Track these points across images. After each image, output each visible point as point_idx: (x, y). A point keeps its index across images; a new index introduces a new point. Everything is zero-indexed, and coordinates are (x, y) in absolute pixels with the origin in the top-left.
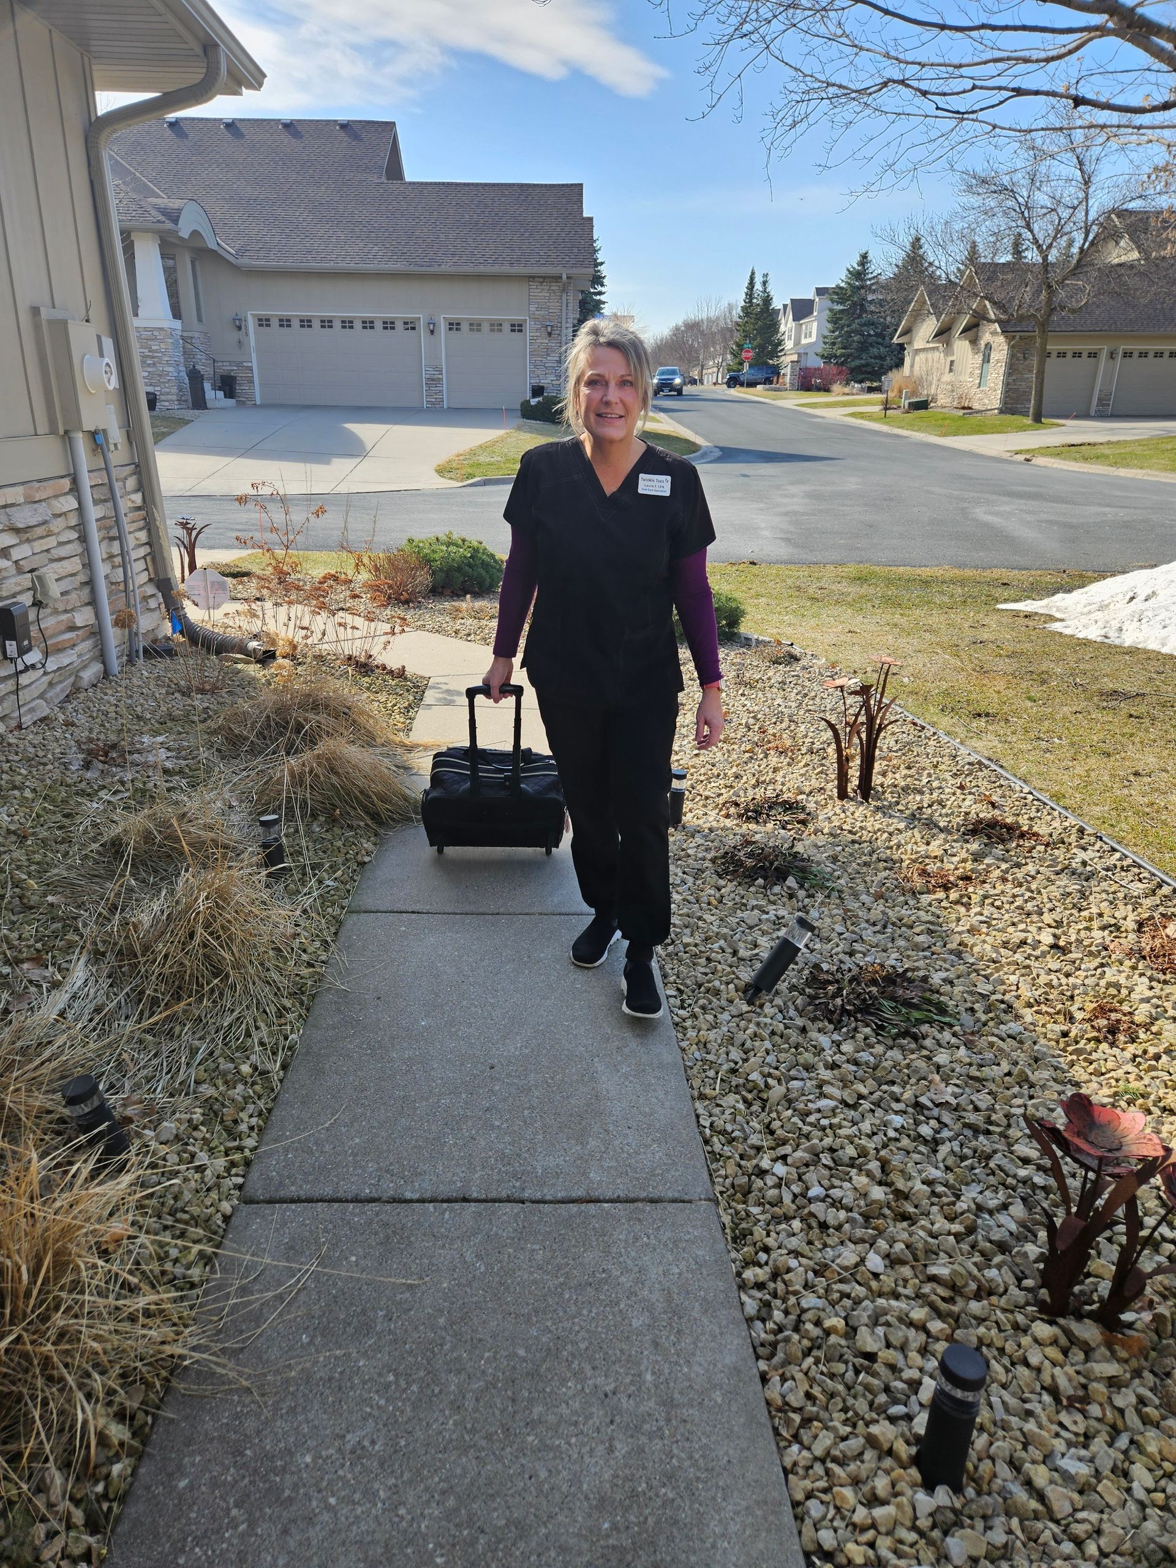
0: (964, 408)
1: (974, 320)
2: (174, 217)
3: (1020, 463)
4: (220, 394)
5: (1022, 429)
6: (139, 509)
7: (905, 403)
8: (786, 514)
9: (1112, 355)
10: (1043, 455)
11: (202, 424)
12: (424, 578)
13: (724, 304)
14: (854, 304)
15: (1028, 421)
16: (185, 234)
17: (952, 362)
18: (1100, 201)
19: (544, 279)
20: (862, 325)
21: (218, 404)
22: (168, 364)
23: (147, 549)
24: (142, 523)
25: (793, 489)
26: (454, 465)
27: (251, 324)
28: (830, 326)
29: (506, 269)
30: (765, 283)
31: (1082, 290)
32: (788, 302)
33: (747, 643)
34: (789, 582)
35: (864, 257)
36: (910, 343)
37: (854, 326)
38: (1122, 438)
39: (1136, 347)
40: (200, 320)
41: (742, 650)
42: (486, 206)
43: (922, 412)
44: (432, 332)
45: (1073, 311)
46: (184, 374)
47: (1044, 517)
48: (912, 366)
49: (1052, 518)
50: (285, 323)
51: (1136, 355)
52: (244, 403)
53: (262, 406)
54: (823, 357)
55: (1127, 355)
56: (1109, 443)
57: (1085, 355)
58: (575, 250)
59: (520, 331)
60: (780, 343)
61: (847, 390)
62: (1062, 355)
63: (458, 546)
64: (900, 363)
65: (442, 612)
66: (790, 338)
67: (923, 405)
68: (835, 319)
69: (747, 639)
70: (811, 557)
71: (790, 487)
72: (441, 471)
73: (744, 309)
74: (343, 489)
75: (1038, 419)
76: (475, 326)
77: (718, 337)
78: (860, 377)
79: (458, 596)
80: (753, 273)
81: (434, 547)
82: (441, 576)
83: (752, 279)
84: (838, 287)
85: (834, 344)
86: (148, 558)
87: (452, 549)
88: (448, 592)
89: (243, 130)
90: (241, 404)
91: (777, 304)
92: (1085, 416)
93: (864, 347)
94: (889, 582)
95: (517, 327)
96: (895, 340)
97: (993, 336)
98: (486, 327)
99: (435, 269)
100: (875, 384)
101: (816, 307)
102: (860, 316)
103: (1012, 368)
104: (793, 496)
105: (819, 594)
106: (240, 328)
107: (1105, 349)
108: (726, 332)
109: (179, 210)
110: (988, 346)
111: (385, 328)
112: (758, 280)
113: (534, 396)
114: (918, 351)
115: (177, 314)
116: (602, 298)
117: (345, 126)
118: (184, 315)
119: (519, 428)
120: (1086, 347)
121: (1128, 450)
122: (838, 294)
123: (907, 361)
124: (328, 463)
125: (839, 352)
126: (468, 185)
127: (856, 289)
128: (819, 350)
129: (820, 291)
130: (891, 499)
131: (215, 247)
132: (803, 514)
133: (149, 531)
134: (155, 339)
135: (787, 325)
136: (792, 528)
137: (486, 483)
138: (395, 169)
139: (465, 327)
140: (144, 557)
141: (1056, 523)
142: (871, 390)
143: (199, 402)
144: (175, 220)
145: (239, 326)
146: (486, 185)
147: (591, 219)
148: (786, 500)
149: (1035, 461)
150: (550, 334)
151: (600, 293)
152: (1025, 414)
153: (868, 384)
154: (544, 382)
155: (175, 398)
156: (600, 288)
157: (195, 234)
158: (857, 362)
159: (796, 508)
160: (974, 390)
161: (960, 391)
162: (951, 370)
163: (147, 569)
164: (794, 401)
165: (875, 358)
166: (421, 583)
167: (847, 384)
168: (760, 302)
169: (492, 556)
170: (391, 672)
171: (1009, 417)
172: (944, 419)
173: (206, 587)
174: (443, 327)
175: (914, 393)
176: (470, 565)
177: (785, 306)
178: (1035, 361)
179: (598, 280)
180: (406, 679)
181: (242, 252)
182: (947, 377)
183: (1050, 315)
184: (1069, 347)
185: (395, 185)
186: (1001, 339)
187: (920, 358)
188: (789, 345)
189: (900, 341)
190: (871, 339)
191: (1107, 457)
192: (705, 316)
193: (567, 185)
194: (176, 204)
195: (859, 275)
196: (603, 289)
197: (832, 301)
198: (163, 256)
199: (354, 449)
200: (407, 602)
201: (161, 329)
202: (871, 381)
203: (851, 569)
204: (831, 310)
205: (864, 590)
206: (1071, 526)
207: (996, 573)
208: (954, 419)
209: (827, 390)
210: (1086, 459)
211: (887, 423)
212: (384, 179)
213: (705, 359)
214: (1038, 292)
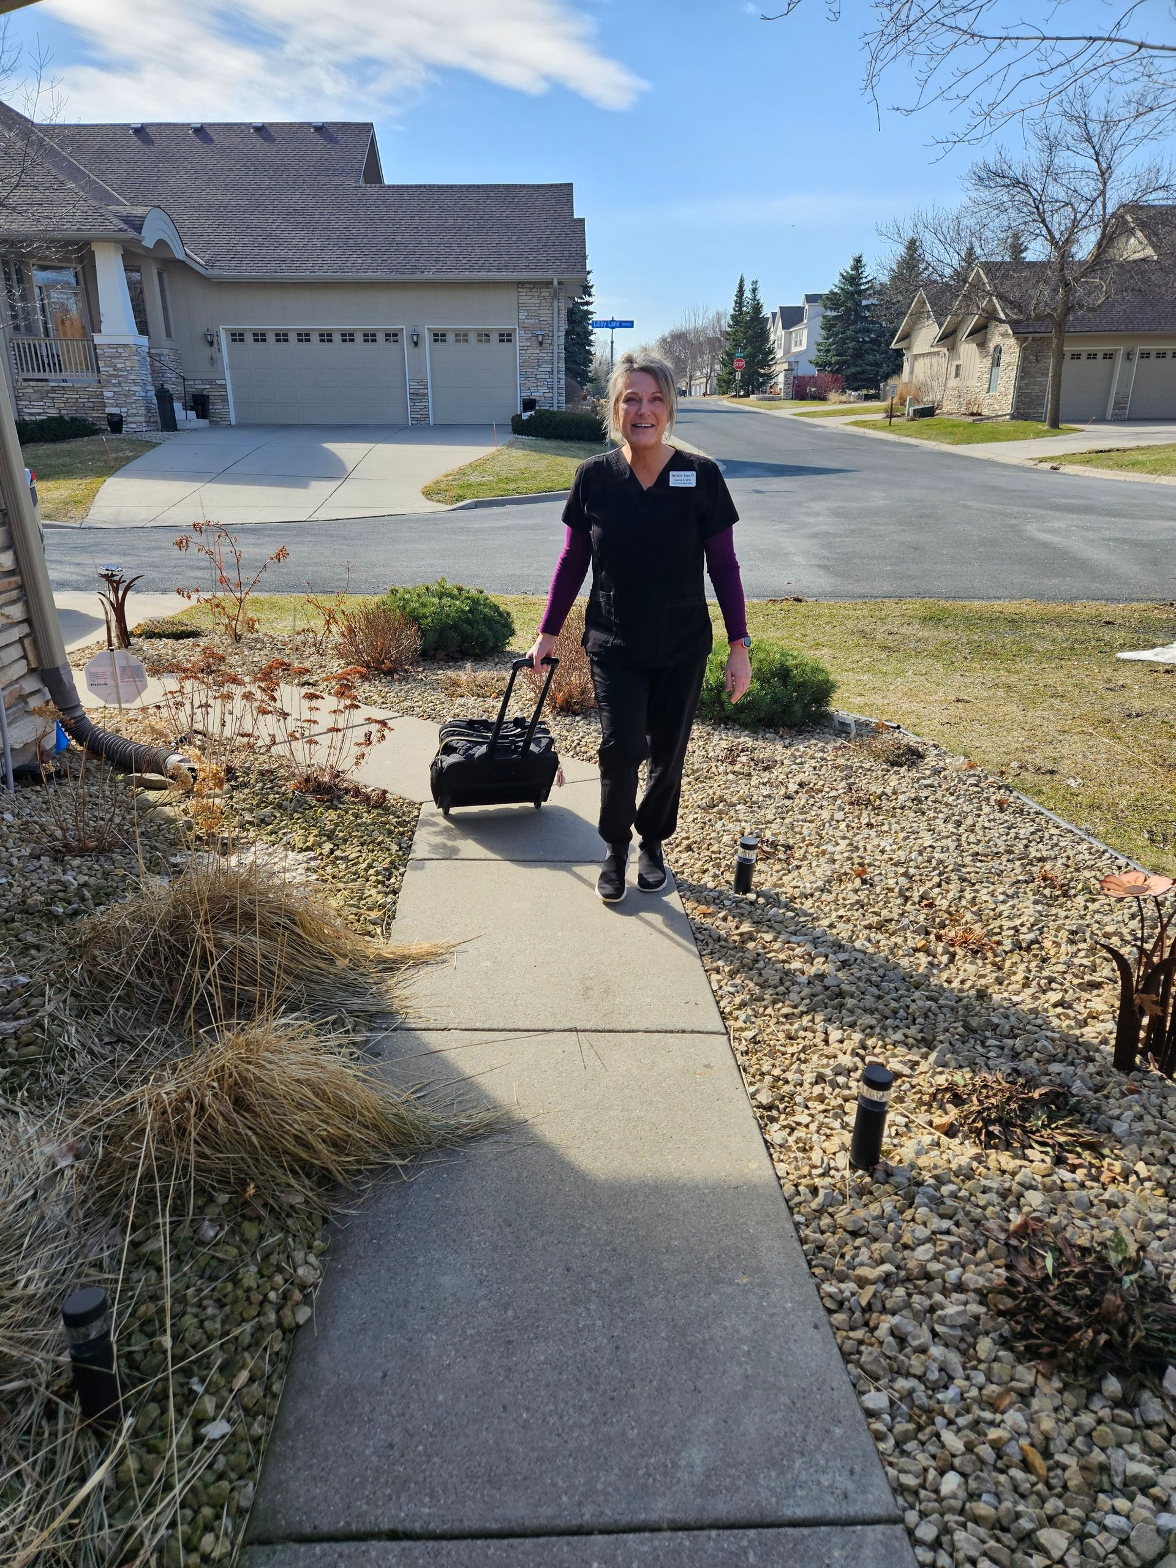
0: (972, 414)
1: (982, 321)
2: (137, 224)
3: (1046, 472)
4: (192, 414)
5: (1039, 435)
6: (10, 573)
7: (909, 410)
8: (815, 536)
9: (1128, 356)
10: (1071, 463)
11: (171, 447)
12: (411, 640)
13: (712, 314)
14: (848, 310)
15: (1046, 427)
16: (149, 242)
17: (958, 367)
18: (1119, 193)
19: (534, 284)
20: (857, 332)
21: (188, 425)
22: (134, 383)
23: (25, 629)
24: (14, 594)
25: (817, 506)
26: (443, 486)
27: (224, 339)
28: (823, 332)
29: (494, 275)
30: (754, 290)
31: (1098, 288)
32: (777, 310)
33: (842, 729)
34: (850, 624)
35: (858, 262)
36: (908, 348)
37: (848, 333)
38: (1151, 443)
39: (1154, 347)
40: (169, 334)
41: (840, 742)
42: (471, 209)
43: (928, 420)
44: (416, 344)
45: (1092, 310)
46: (152, 394)
47: (1107, 534)
48: (912, 372)
49: (1117, 535)
50: (260, 337)
51: (1153, 355)
52: (217, 423)
53: (240, 426)
54: (817, 364)
55: (1145, 355)
56: (1138, 448)
57: (1100, 356)
58: (567, 254)
59: (509, 341)
60: (771, 352)
61: (843, 398)
62: (1076, 356)
63: (453, 597)
64: (898, 369)
65: (434, 686)
66: (779, 346)
67: (928, 412)
68: (829, 326)
69: (843, 724)
70: (857, 589)
71: (811, 504)
72: (429, 493)
73: (733, 317)
74: (321, 515)
75: (1055, 424)
76: (462, 337)
77: (706, 348)
78: (856, 385)
79: (455, 660)
80: (742, 281)
81: (424, 599)
82: (433, 637)
83: (741, 287)
84: (832, 293)
85: (828, 351)
86: (27, 642)
87: (446, 601)
88: (441, 655)
89: (212, 135)
90: (214, 424)
91: (766, 312)
92: (1101, 420)
93: (859, 354)
94: (971, 621)
95: (506, 337)
96: (893, 346)
97: (1003, 338)
98: (473, 337)
99: (418, 276)
100: (872, 392)
101: (806, 314)
102: (855, 322)
103: (1024, 372)
104: (817, 514)
105: (890, 641)
106: (211, 343)
107: (1122, 349)
108: (713, 343)
109: (143, 218)
110: (998, 350)
111: (366, 341)
112: (748, 287)
113: (525, 410)
114: (916, 357)
115: (143, 328)
116: (590, 308)
117: (320, 129)
118: (151, 330)
119: (511, 445)
120: (1100, 348)
121: (1163, 455)
122: (832, 300)
123: (906, 367)
124: (306, 486)
125: (834, 360)
126: (452, 187)
127: (850, 295)
128: (813, 358)
129: (811, 299)
130: (928, 516)
131: (182, 257)
132: (835, 535)
133: (27, 604)
134: (120, 356)
135: (777, 333)
136: (826, 553)
137: (478, 505)
138: (373, 172)
139: (450, 337)
140: (21, 640)
141: (1125, 541)
142: (868, 398)
143: (169, 424)
144: (139, 229)
145: (211, 341)
146: (470, 186)
147: (582, 221)
148: (811, 520)
149: (1062, 469)
150: (541, 344)
151: (588, 303)
152: (1039, 419)
153: (865, 392)
154: (535, 395)
155: (142, 419)
156: (587, 299)
157: (161, 243)
158: (853, 370)
159: (824, 528)
160: (983, 395)
161: (967, 397)
162: (957, 375)
163: (25, 657)
164: (789, 410)
165: (871, 365)
166: (408, 649)
167: (844, 392)
168: (750, 310)
169: (496, 608)
170: (367, 798)
171: (1021, 423)
172: (953, 426)
173: (114, 673)
174: (427, 337)
175: (916, 400)
176: (468, 622)
177: (774, 315)
178: (1051, 363)
179: (586, 290)
180: (387, 810)
181: (212, 262)
182: (953, 383)
183: (1067, 314)
184: (1085, 348)
185: (373, 189)
186: (1012, 341)
187: (920, 364)
188: (779, 354)
189: (898, 346)
190: (867, 346)
191: (1143, 463)
192: (692, 326)
193: (556, 186)
194: (139, 211)
195: (853, 279)
196: (591, 299)
197: (826, 307)
198: (128, 269)
199: (335, 471)
200: (390, 673)
201: (126, 346)
202: (868, 388)
203: (915, 606)
204: (824, 317)
205: (943, 634)
206: (1144, 545)
207: (1090, 608)
208: (966, 426)
209: (823, 399)
210: (1121, 466)
211: (893, 432)
212: (361, 183)
213: (693, 369)
214: (1055, 290)
